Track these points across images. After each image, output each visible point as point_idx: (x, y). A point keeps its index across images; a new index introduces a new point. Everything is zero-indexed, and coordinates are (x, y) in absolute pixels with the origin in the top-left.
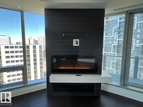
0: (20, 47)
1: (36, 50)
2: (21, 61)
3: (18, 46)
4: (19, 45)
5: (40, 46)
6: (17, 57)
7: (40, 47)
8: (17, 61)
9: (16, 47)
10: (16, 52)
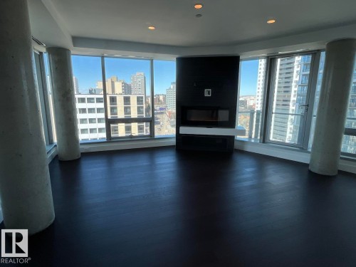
0: (99, 100)
1: (130, 108)
2: (100, 130)
3: (93, 99)
4: (95, 96)
5: (138, 98)
6: (91, 121)
7: (139, 100)
8: (92, 131)
9: (90, 100)
10: (91, 110)
